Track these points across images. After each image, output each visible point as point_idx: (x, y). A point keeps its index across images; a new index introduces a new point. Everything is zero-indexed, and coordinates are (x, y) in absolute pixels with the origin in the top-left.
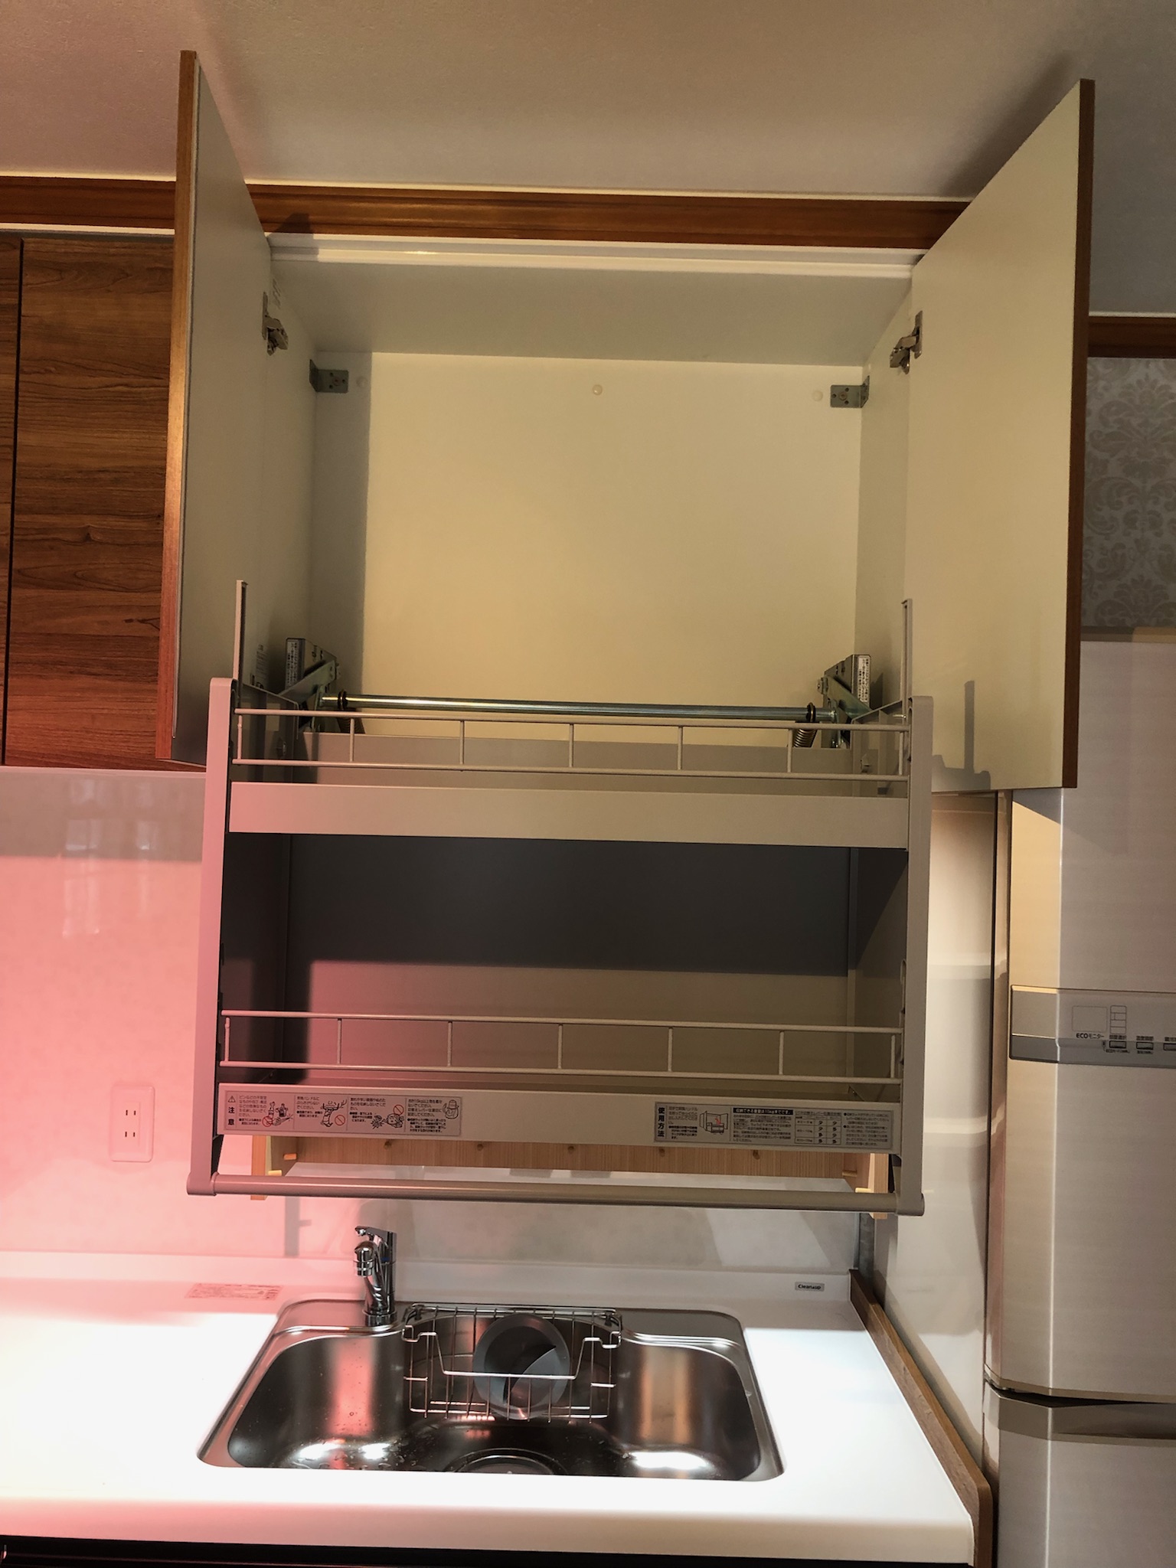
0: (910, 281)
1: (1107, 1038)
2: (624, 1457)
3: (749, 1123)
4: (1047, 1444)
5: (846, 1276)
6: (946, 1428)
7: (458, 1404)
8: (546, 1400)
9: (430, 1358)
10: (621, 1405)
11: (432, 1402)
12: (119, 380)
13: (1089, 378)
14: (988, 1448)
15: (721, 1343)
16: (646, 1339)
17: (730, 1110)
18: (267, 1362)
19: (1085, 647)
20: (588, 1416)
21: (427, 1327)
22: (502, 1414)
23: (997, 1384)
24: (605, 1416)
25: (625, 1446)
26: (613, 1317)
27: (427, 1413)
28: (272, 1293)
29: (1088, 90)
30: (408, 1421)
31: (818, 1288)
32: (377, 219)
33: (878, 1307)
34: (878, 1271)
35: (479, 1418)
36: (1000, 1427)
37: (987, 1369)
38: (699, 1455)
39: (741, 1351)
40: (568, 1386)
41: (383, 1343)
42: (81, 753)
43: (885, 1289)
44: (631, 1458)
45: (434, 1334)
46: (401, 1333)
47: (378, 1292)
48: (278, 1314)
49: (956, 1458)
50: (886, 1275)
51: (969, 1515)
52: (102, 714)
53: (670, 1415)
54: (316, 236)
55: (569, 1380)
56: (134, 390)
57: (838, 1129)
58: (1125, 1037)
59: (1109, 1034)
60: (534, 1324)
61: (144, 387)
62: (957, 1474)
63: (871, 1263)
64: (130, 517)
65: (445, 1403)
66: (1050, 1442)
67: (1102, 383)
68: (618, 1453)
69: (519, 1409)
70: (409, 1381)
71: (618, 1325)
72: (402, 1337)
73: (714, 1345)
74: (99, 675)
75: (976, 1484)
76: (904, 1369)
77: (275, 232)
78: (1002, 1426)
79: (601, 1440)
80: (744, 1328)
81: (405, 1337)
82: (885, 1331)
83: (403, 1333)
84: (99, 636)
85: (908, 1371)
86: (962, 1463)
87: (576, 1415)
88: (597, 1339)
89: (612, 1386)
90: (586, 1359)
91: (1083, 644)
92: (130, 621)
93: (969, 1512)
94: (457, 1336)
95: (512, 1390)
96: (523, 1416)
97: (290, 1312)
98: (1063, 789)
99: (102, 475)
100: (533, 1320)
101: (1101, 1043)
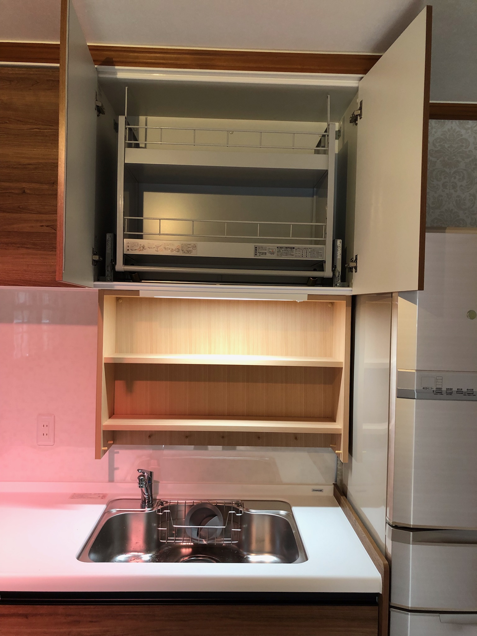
0: (358, 88)
1: (435, 389)
2: (245, 557)
3: (282, 252)
4: (410, 546)
5: (332, 486)
6: (371, 542)
7: (179, 538)
8: (214, 536)
9: (167, 521)
10: (243, 538)
11: (169, 538)
12: (35, 127)
13: (429, 128)
14: (387, 548)
15: (283, 513)
16: (253, 512)
17: (276, 248)
18: (103, 523)
19: (427, 235)
20: (231, 542)
21: (166, 508)
22: (196, 542)
23: (391, 523)
24: (237, 542)
25: (245, 553)
26: (239, 504)
27: (167, 542)
28: (104, 496)
29: (430, 10)
30: (159, 545)
31: (321, 491)
32: (141, 60)
33: (344, 497)
34: (344, 484)
35: (187, 544)
36: (392, 540)
37: (387, 518)
38: (274, 556)
39: (291, 515)
40: (222, 531)
41: (149, 515)
42: (23, 280)
43: (347, 491)
44: (248, 558)
45: (169, 511)
46: (156, 511)
47: (147, 495)
48: (107, 504)
49: (374, 552)
50: (347, 485)
51: (380, 574)
52: (32, 264)
53: (263, 541)
54: (117, 67)
55: (223, 528)
56: (42, 131)
57: (308, 253)
58: (442, 389)
59: (436, 388)
60: (209, 507)
61: (46, 129)
62: (376, 558)
63: (341, 481)
64: (41, 183)
65: (174, 538)
66: (411, 545)
67: (434, 130)
68: (243, 556)
69: (203, 540)
70: (159, 530)
71: (242, 506)
72: (156, 513)
73: (280, 513)
74: (30, 248)
75: (382, 562)
76: (355, 520)
77: (99, 65)
78: (393, 540)
79: (236, 551)
80: (292, 507)
81: (157, 512)
82: (347, 506)
83: (157, 511)
84: (29, 232)
85: (356, 521)
86: (377, 554)
87: (225, 542)
88: (234, 512)
89: (240, 530)
90: (230, 520)
91: (426, 234)
92: (43, 226)
93: (380, 573)
94: (178, 512)
95: (201, 532)
96: (205, 542)
97: (111, 504)
98: (418, 291)
99: (29, 166)
100: (208, 505)
101: (432, 391)
